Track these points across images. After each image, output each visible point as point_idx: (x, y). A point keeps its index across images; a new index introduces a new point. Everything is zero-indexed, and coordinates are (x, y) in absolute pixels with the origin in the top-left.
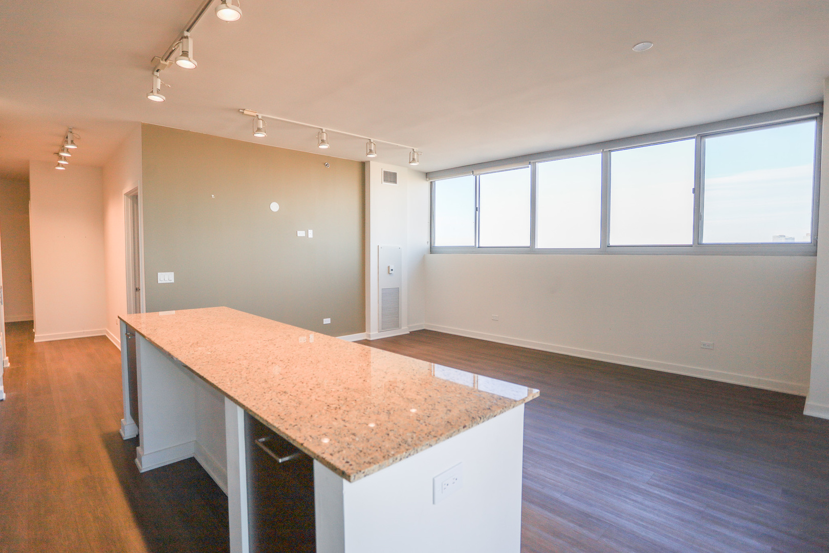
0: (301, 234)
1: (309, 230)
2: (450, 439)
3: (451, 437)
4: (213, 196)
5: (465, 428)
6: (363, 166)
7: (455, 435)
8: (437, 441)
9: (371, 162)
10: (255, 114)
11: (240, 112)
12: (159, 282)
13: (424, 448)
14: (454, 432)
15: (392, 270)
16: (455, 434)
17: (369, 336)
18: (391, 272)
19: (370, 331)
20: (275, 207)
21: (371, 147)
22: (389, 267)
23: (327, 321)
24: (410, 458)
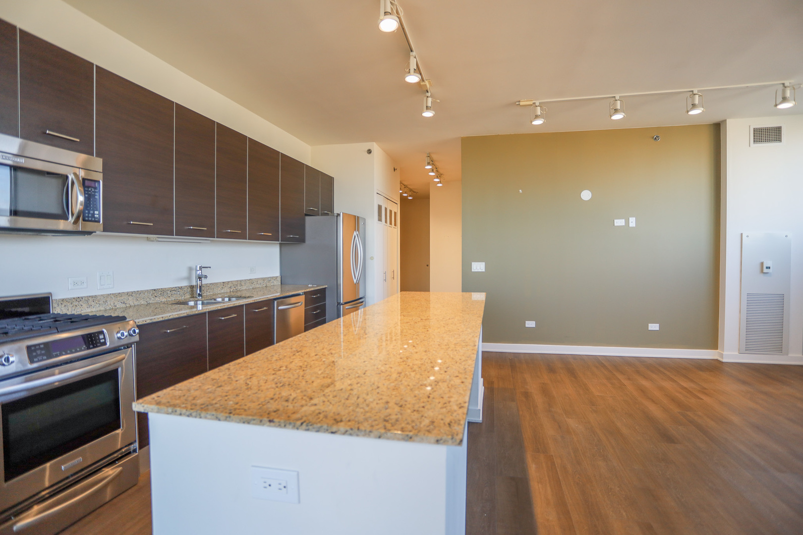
0: (619, 222)
1: (630, 218)
2: (246, 426)
3: (249, 423)
4: (520, 191)
5: (272, 424)
6: (717, 130)
7: (254, 424)
8: (227, 417)
9: (727, 120)
10: (531, 103)
11: (516, 104)
12: (473, 270)
13: (209, 416)
14: (254, 420)
15: (768, 268)
16: (254, 422)
17: (722, 355)
18: (765, 270)
19: (723, 350)
20: (586, 195)
21: (693, 100)
22: (762, 264)
23: (654, 327)
24: (191, 419)
